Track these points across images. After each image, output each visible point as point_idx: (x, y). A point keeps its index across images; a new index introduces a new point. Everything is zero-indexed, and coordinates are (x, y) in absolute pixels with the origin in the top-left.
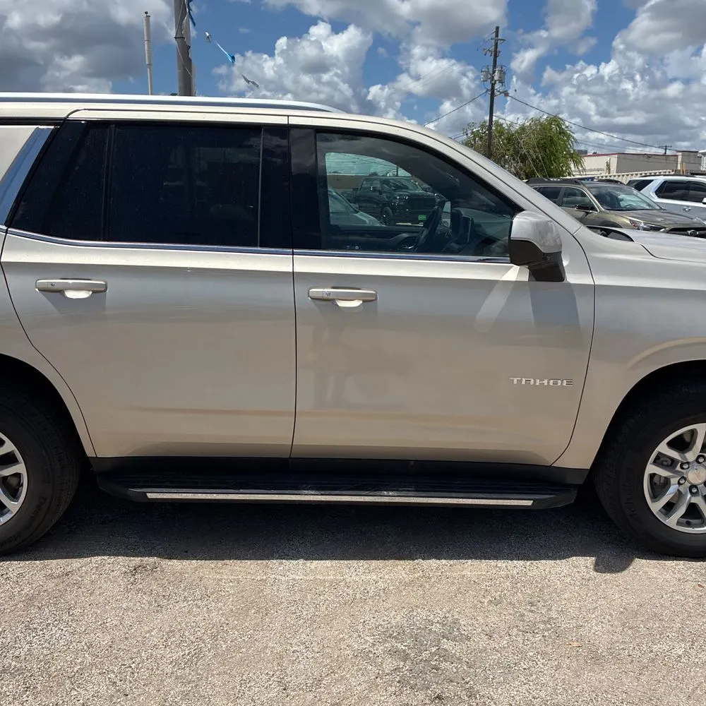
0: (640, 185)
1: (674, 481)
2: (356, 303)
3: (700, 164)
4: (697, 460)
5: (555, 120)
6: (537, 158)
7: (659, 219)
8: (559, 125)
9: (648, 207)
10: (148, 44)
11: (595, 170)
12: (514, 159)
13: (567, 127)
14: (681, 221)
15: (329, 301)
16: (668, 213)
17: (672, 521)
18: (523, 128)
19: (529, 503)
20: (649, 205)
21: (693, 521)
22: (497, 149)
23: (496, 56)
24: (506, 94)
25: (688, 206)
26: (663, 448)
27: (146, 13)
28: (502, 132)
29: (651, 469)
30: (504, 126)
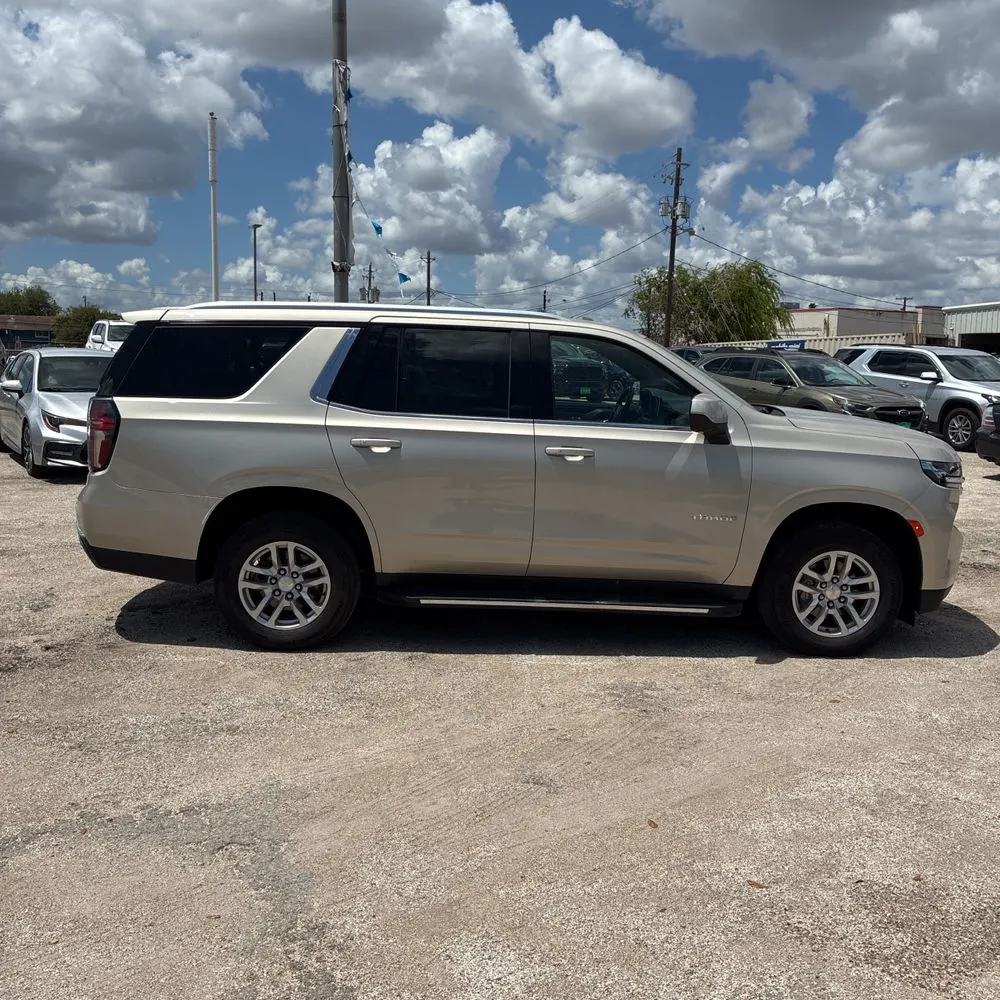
0: (851, 356)
1: (815, 596)
2: (580, 458)
3: (943, 325)
4: (832, 581)
5: (755, 267)
6: (732, 314)
7: (866, 397)
8: (760, 273)
9: (856, 383)
10: (213, 156)
11: (809, 330)
12: (702, 317)
13: (770, 276)
14: (891, 399)
15: (560, 456)
16: (879, 390)
17: (814, 628)
18: (713, 275)
19: (706, 611)
20: (858, 381)
21: (831, 629)
22: (680, 302)
23: (677, 185)
24: (692, 233)
25: (905, 382)
26: (806, 570)
27: (212, 114)
28: (687, 280)
29: (797, 586)
30: (689, 272)
